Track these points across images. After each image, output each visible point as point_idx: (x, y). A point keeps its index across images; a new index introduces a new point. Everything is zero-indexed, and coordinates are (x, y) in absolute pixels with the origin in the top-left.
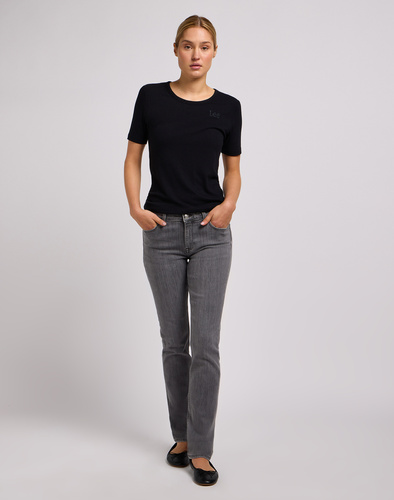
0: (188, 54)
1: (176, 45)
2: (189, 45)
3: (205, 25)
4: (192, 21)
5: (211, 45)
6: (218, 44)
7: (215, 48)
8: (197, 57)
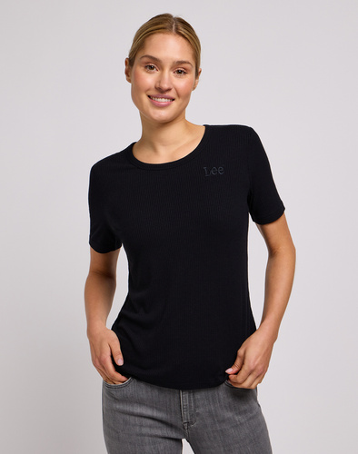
0: (149, 79)
1: (130, 62)
2: (153, 64)
3: (183, 31)
4: (161, 24)
5: (190, 67)
6: (202, 66)
7: (198, 73)
8: (165, 86)
